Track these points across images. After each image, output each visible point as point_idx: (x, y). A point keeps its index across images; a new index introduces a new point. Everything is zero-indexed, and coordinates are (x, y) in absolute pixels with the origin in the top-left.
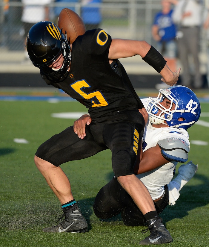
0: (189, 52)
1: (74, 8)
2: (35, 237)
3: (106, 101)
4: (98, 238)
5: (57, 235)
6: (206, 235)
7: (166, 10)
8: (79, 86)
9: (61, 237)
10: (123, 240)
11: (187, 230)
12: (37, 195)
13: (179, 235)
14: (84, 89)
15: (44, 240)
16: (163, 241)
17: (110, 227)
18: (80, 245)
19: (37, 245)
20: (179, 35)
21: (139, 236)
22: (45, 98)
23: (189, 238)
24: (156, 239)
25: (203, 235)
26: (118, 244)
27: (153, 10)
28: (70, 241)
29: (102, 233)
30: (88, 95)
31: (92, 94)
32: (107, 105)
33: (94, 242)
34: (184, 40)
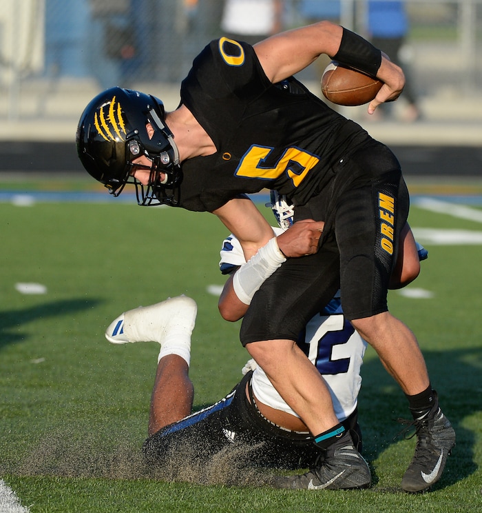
2: (253, 500)
3: (312, 155)
4: (389, 500)
8: (250, 164)
10: (444, 505)
14: (264, 164)
15: (273, 505)
30: (276, 168)
31: (282, 161)
32: (318, 160)
33: (381, 510)
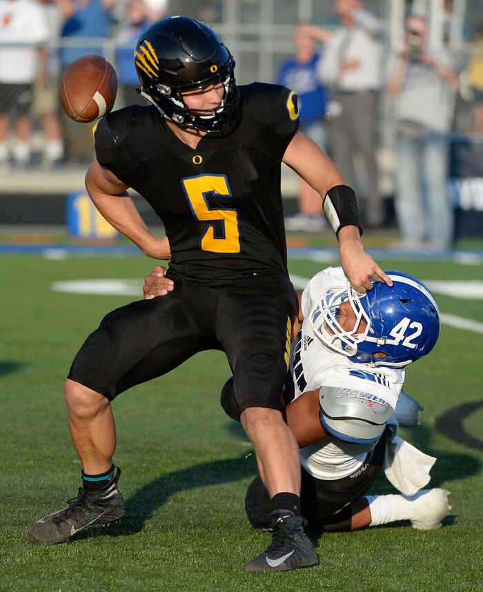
0: (354, 147)
1: (100, 50)
2: (15, 555)
4: (153, 556)
5: (63, 550)
6: (391, 550)
7: (304, 56)
9: (71, 555)
10: (207, 561)
11: (350, 540)
12: (18, 463)
13: (332, 551)
15: (34, 561)
16: (296, 562)
17: (180, 534)
18: (114, 572)
19: (17, 573)
20: (334, 109)
21: (243, 552)
22: (38, 249)
23: (355, 556)
24: (281, 559)
25: (385, 549)
26: (196, 571)
27: (276, 56)
28: (92, 562)
29: (162, 545)
30: (210, 212)
31: (221, 212)
33: (144, 566)
34: (345, 120)
